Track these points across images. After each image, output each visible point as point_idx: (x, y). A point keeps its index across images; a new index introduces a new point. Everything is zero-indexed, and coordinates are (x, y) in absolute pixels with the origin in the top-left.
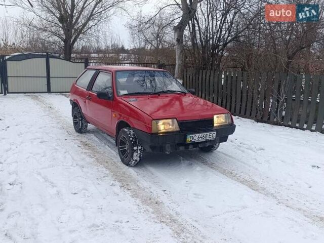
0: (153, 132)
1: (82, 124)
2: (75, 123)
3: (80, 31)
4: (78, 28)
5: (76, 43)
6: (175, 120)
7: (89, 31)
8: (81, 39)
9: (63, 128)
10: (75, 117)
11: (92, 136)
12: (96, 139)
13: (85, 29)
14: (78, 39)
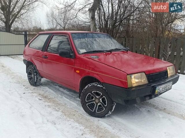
0: (128, 87)
1: (37, 78)
2: (30, 79)
3: (16, 16)
4: (15, 14)
5: (13, 24)
6: (144, 74)
7: (21, 16)
8: (16, 22)
9: (18, 82)
10: (29, 74)
11: (47, 88)
12: (52, 91)
13: (19, 15)
14: (14, 22)
